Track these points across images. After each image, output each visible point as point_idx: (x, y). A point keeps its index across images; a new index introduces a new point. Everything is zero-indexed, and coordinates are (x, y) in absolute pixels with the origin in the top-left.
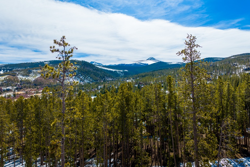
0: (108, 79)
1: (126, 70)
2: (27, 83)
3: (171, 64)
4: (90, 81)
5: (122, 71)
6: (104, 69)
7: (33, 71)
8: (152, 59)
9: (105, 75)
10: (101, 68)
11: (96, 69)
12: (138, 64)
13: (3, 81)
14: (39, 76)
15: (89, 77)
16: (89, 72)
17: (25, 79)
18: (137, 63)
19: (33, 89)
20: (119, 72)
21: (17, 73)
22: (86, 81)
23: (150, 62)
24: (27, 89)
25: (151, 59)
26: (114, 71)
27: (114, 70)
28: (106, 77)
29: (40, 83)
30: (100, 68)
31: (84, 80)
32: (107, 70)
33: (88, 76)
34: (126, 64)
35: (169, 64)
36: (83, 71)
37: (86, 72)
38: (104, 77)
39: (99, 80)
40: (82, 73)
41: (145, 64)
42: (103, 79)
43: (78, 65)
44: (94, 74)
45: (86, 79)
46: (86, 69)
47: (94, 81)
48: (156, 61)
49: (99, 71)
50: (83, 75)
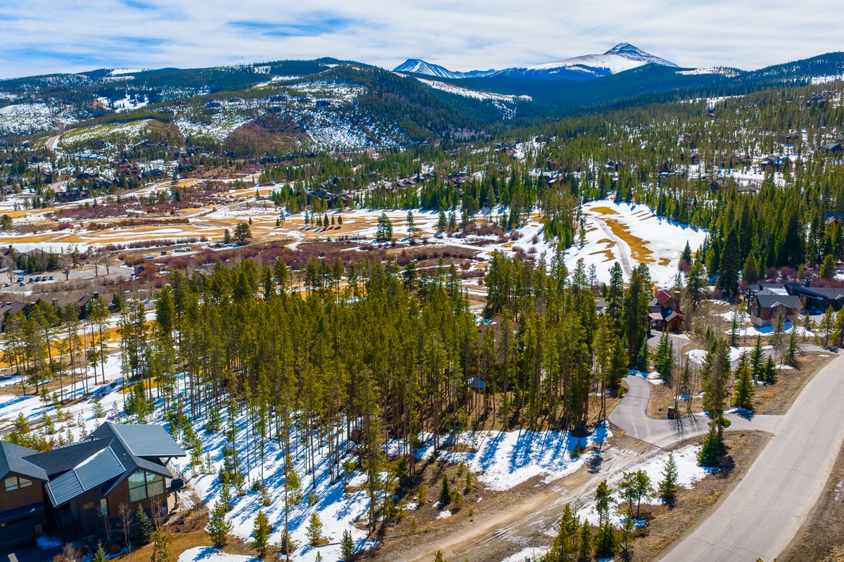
2: (208, 150)
3: (691, 72)
4: (397, 142)
5: (509, 98)
7: (221, 103)
8: (626, 50)
13: (136, 140)
14: (241, 124)
15: (395, 126)
16: (397, 108)
17: (200, 132)
19: (225, 170)
21: (175, 113)
22: (387, 142)
23: (620, 65)
24: (208, 170)
29: (246, 147)
31: (379, 138)
33: (392, 123)
35: (684, 73)
36: (375, 105)
37: (387, 112)
38: (445, 128)
39: (428, 139)
40: (373, 112)
41: (600, 68)
42: (442, 134)
43: (361, 84)
44: (413, 116)
45: (386, 135)
46: (386, 99)
47: (412, 140)
48: (639, 57)
49: (430, 104)
50: (378, 120)
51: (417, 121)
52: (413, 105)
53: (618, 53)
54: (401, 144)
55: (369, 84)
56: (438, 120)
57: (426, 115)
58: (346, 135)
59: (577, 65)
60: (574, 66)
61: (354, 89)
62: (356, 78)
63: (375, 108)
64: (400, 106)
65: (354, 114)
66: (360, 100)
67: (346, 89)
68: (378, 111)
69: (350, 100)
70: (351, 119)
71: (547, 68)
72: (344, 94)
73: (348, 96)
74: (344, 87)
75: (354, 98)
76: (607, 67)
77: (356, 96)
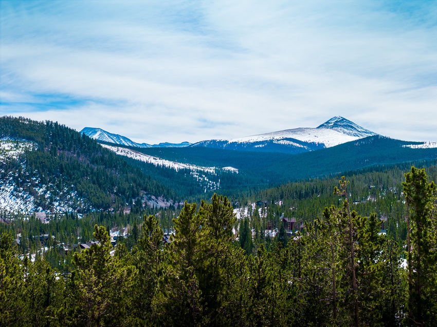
0: (151, 204)
1: (232, 169)
3: (420, 146)
4: (74, 208)
5: (212, 170)
6: (138, 158)
8: (340, 123)
9: (140, 185)
10: (123, 154)
11: (102, 159)
12: (282, 142)
15: (72, 189)
16: (74, 168)
18: (277, 137)
20: (201, 173)
22: (60, 208)
23: (334, 139)
25: (336, 125)
26: (182, 171)
27: (177, 166)
28: (142, 193)
30: (119, 153)
31: (51, 203)
32: (152, 165)
33: (68, 185)
34: (230, 141)
35: (412, 147)
36: (48, 164)
37: (62, 172)
38: (134, 195)
39: (114, 206)
40: (43, 171)
41: (313, 143)
42: (131, 202)
43: (29, 139)
44: (95, 178)
45: (61, 200)
46: (61, 158)
47: (94, 206)
48: (357, 132)
49: (115, 166)
50: (49, 182)
51: (100, 185)
52: (95, 167)
53: (332, 127)
54: (79, 212)
55: (40, 140)
56: (126, 185)
57: (111, 179)
58: (8, 198)
59: (287, 139)
60: (283, 139)
61: (21, 145)
62: (24, 132)
63: (46, 167)
64: (79, 165)
65: (20, 172)
66: (27, 157)
67: (10, 144)
68: (50, 171)
69: (14, 157)
70: (15, 179)
71: (251, 141)
72: (7, 150)
73: (12, 152)
74: (7, 142)
75: (20, 155)
76: (321, 142)
77: (23, 152)
